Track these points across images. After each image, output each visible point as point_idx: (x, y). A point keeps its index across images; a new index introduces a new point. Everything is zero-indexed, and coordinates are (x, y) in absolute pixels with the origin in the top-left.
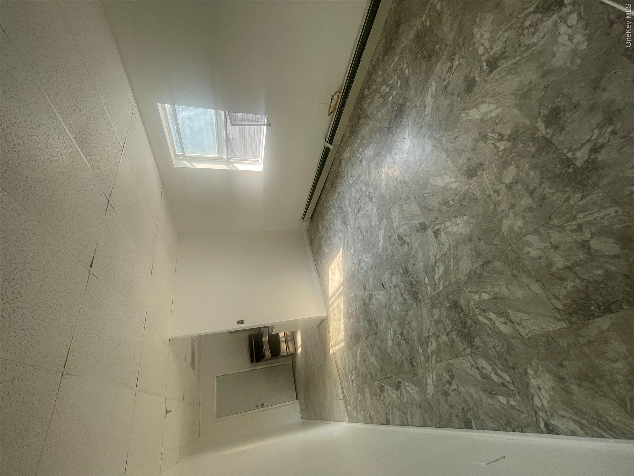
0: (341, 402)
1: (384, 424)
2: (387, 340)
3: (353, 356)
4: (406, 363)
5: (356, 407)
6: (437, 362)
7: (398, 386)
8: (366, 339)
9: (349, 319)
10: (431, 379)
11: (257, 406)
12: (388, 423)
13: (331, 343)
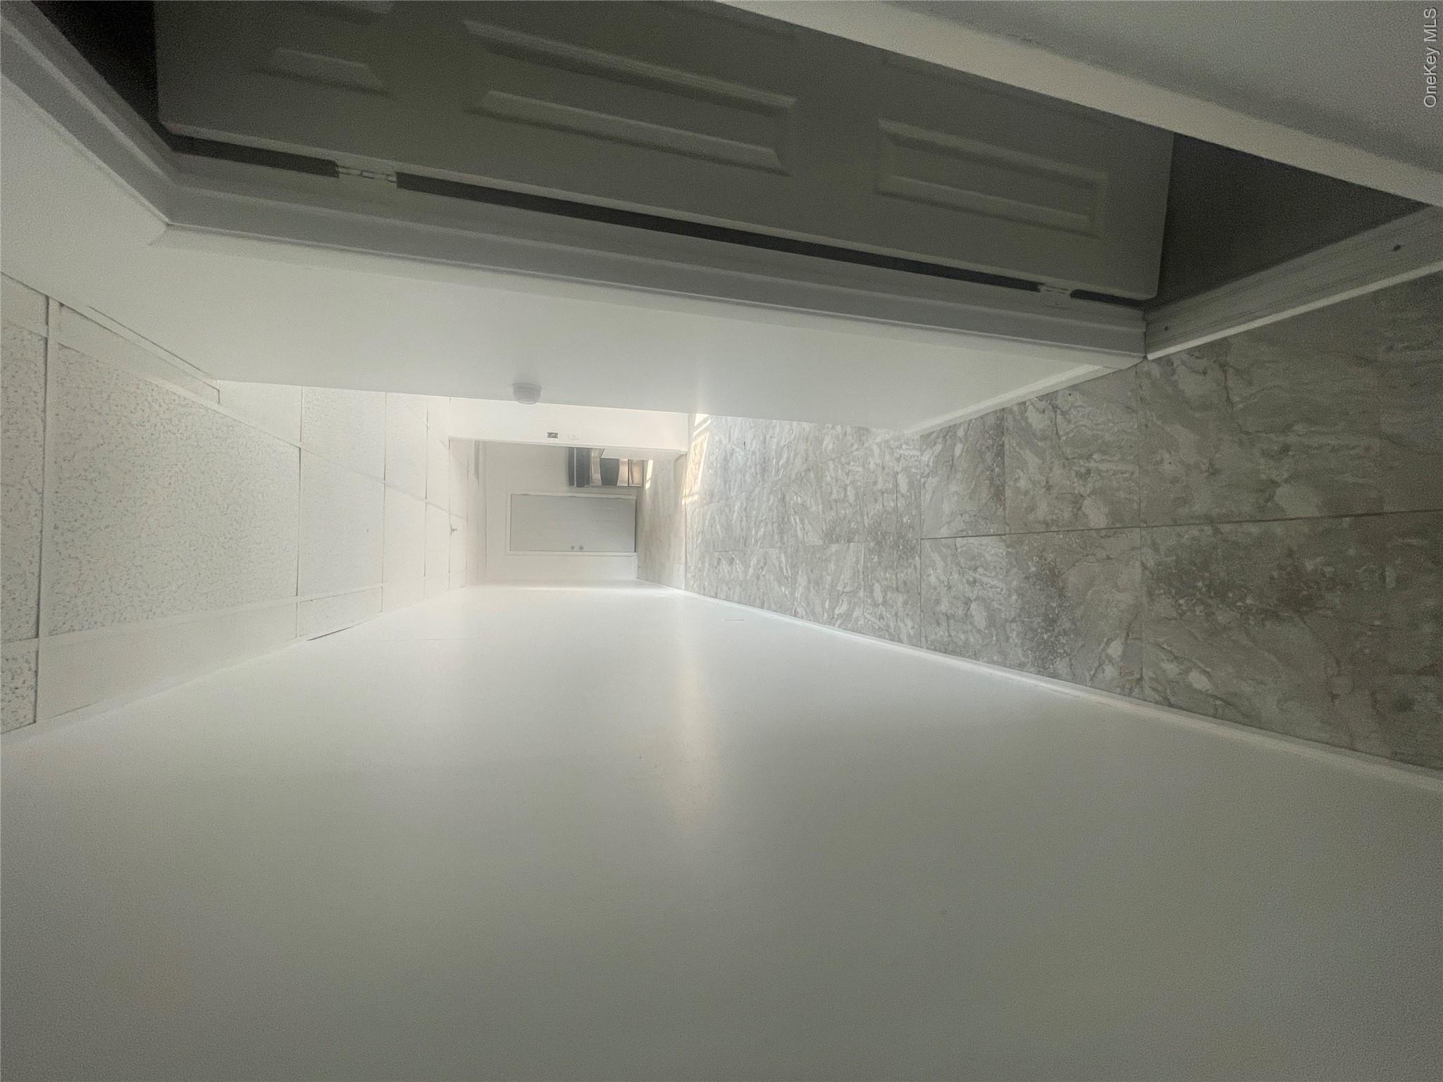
0: (682, 567)
1: (712, 597)
2: (734, 511)
3: (703, 516)
4: (741, 540)
5: (695, 576)
6: (760, 547)
7: (731, 562)
8: (718, 502)
9: (709, 468)
10: (754, 561)
11: (573, 548)
12: (716, 597)
13: (686, 491)
